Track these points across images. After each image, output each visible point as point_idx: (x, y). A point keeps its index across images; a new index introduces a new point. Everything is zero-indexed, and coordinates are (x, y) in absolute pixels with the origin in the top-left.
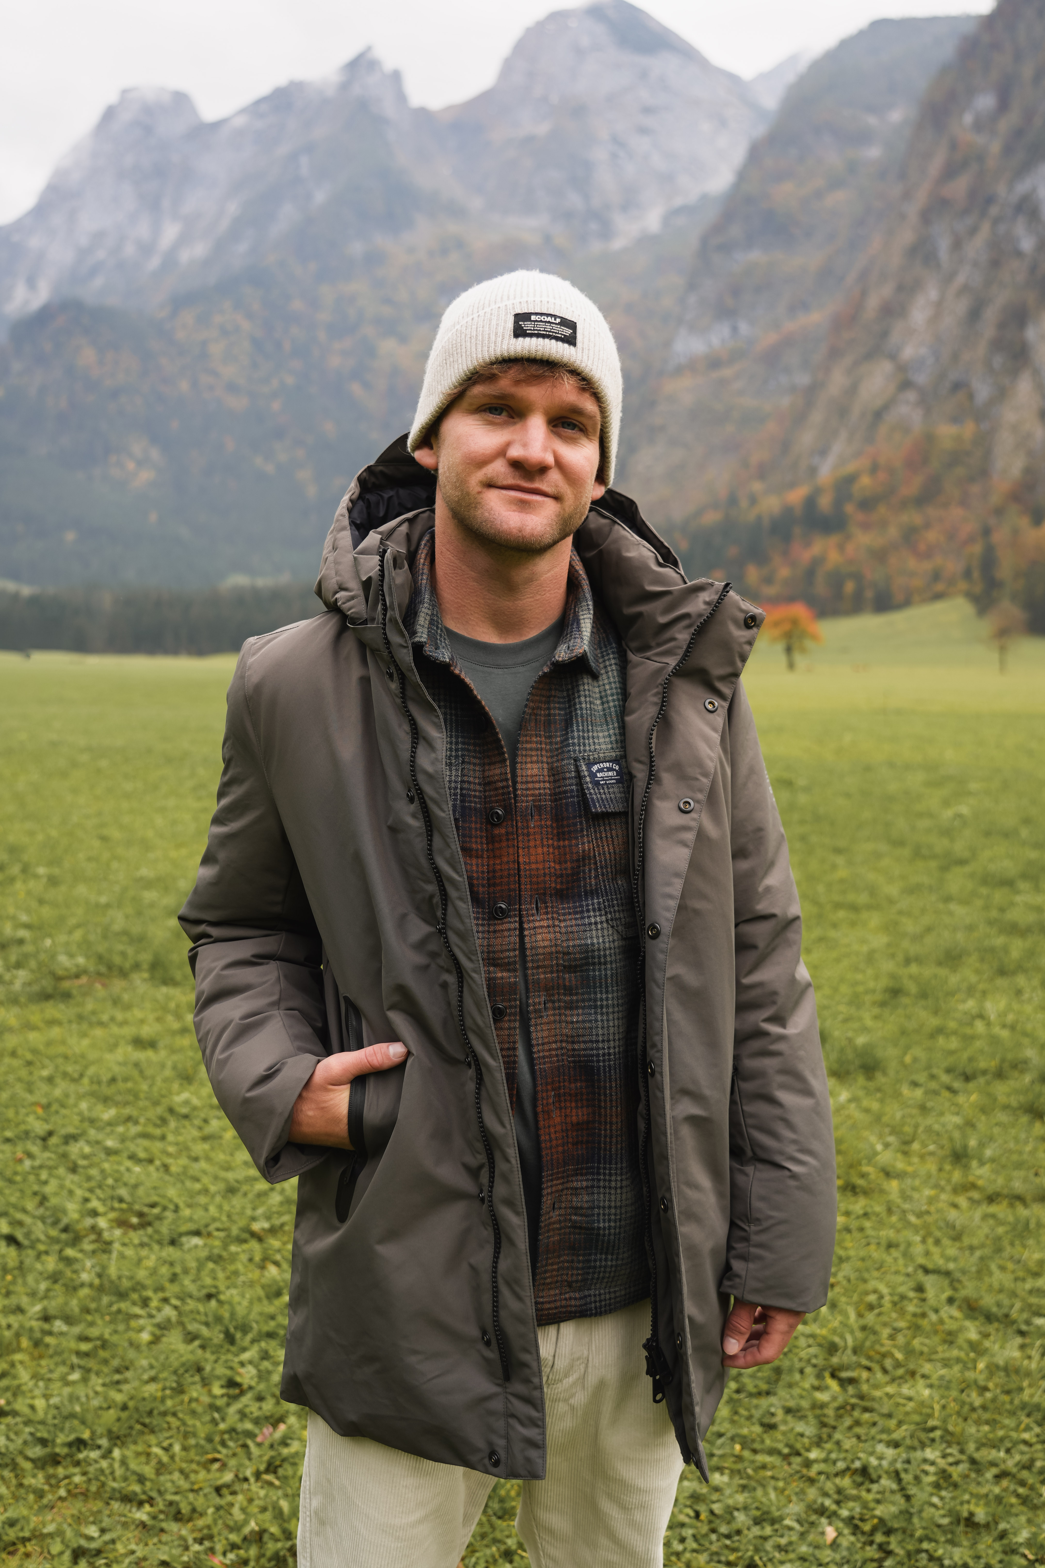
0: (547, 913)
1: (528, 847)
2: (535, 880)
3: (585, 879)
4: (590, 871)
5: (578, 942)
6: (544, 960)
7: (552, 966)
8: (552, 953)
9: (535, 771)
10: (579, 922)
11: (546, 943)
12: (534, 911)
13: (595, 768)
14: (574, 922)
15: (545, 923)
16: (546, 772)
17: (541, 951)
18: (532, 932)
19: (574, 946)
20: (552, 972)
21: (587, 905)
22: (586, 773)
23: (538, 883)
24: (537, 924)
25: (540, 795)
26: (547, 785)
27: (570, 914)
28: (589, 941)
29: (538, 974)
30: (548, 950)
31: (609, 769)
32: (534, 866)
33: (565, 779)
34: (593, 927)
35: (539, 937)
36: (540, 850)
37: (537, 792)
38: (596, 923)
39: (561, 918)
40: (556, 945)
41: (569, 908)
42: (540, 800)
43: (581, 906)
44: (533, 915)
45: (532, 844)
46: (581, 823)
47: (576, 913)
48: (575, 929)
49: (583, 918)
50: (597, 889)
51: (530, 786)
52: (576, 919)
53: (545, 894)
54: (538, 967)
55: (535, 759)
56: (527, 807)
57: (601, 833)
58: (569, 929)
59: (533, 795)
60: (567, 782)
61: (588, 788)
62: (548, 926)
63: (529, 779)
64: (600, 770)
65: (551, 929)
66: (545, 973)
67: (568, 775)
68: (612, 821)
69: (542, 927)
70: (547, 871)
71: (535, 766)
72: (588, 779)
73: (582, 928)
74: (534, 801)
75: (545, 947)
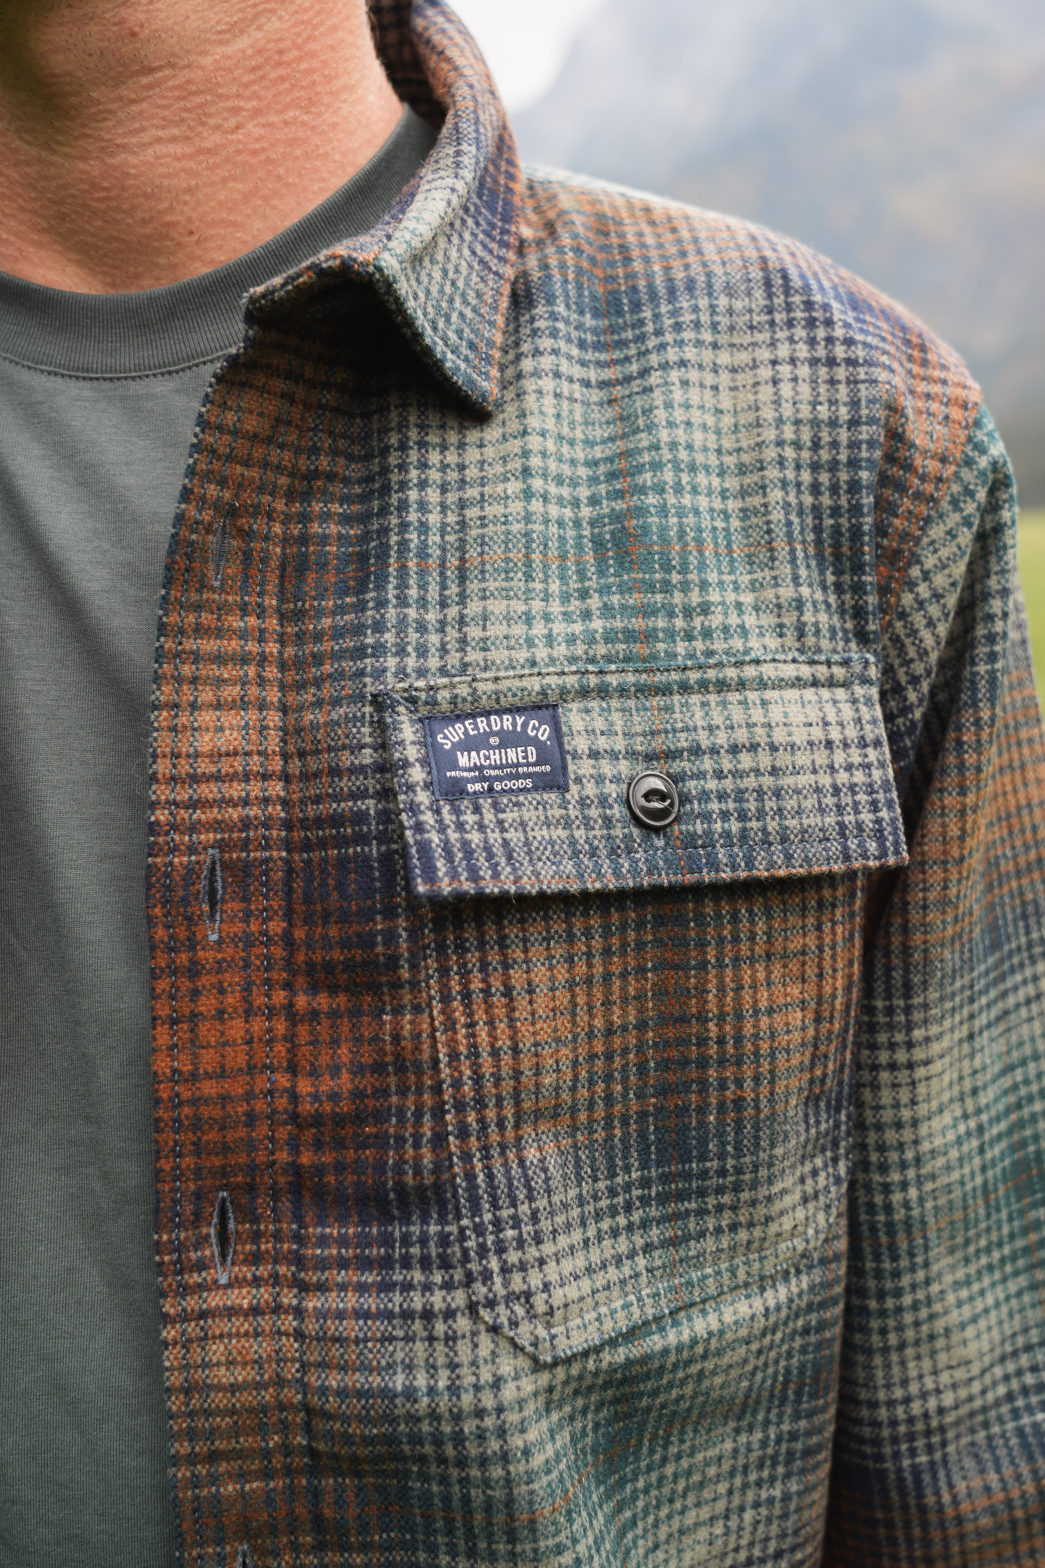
0: (256, 1259)
1: (194, 1017)
2: (212, 1136)
3: (400, 1140)
4: (418, 1115)
5: (357, 1380)
6: (236, 1431)
7: (266, 1454)
8: (264, 1409)
9: (230, 739)
10: (371, 1303)
11: (241, 1375)
12: (212, 1250)
13: (453, 734)
14: (351, 1301)
15: (243, 1298)
16: (273, 743)
17: (219, 1400)
18: (192, 1329)
19: (342, 1393)
20: (267, 1474)
21: (406, 1240)
22: (412, 753)
23: (225, 1149)
24: (215, 1300)
25: (246, 824)
26: (277, 788)
27: (343, 1264)
28: (399, 1381)
29: (214, 1479)
30: (247, 1398)
31: (508, 740)
32: (209, 1088)
33: (335, 772)
34: (418, 1326)
35: (217, 1351)
36: (236, 1029)
37: (234, 814)
38: (428, 1315)
39: (312, 1277)
40: (280, 1382)
41: (343, 1242)
42: (245, 845)
43: (386, 1241)
44: (201, 1266)
45: (207, 1004)
46: (391, 937)
47: (365, 1264)
48: (351, 1328)
49: (386, 1287)
50: (438, 1187)
51: (209, 791)
52: (362, 1288)
53: (251, 1188)
54: (213, 1457)
55: (232, 692)
56: (191, 871)
57: (465, 974)
58: (332, 1326)
59: (217, 825)
60: (345, 784)
61: (414, 809)
62: (255, 1311)
63: (205, 767)
64: (469, 744)
65: (265, 1323)
66: (243, 1476)
67: (346, 759)
68: (513, 932)
69: (231, 1312)
70: (260, 1106)
71: (230, 719)
72: (417, 774)
73: (379, 1327)
74: (221, 845)
75: (234, 1388)
